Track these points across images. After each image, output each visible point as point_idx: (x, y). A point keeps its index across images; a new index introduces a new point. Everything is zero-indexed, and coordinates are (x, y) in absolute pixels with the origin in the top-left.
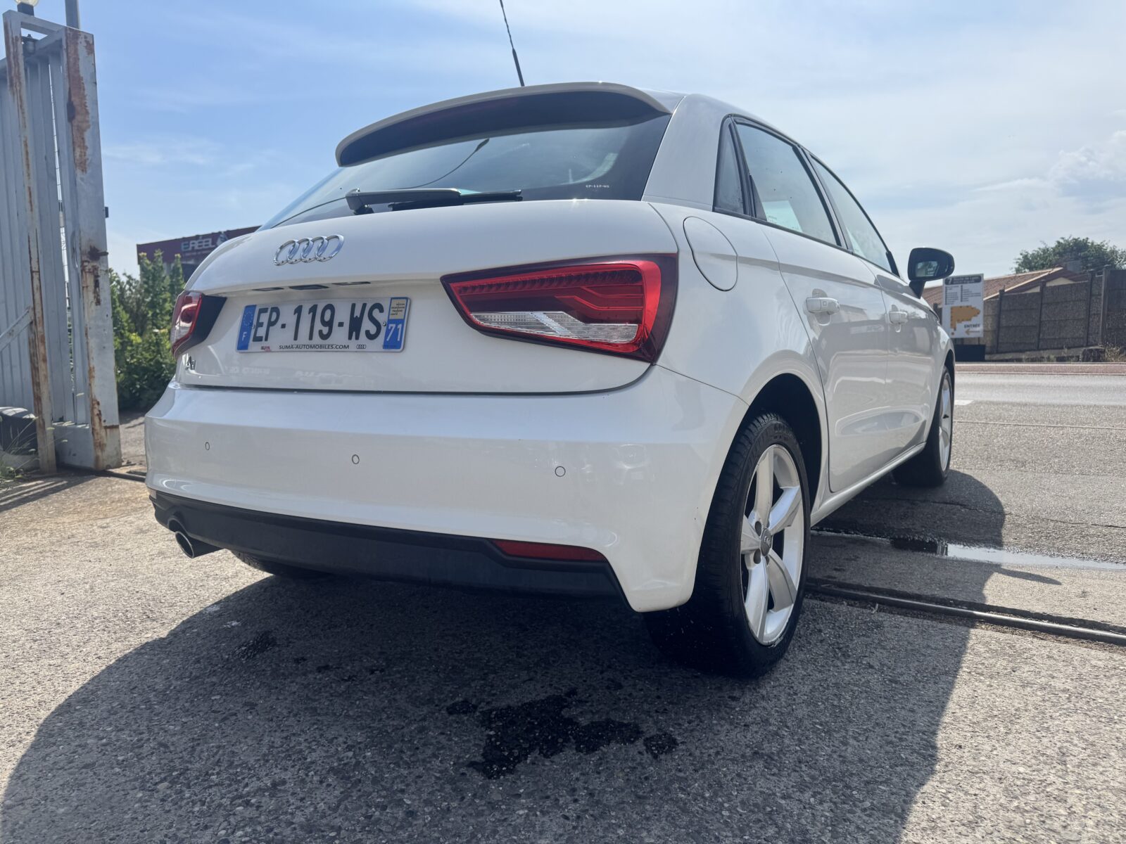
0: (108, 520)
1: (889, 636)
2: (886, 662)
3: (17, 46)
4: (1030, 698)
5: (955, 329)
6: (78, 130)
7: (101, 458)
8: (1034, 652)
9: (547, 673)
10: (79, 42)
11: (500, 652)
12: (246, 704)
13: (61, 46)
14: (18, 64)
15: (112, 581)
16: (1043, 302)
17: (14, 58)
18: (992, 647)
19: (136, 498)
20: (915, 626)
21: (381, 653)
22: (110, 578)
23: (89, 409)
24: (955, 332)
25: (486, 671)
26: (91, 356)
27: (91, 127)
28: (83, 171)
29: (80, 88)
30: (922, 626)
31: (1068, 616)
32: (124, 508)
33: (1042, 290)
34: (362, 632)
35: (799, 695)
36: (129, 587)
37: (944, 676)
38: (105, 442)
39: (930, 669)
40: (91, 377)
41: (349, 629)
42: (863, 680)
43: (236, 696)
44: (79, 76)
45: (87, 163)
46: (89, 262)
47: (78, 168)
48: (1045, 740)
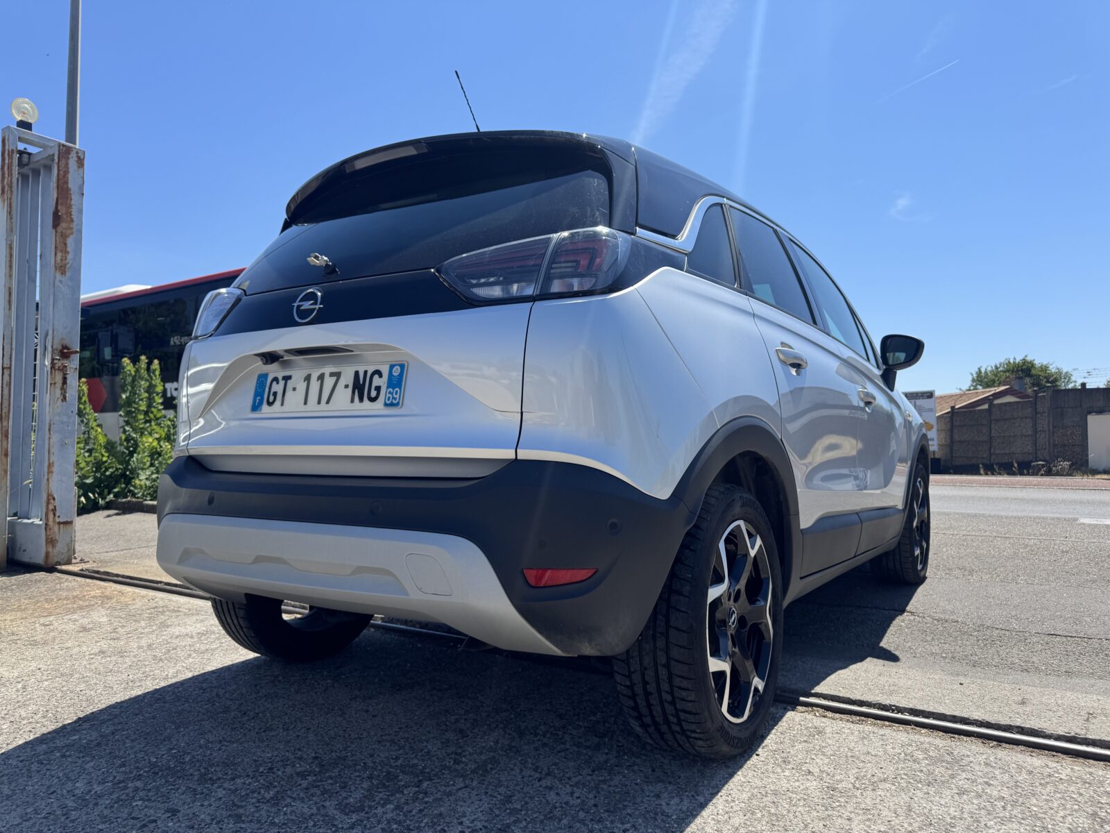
0: (51, 618)
1: (830, 742)
2: (826, 769)
3: (12, 159)
4: (966, 806)
6: (61, 236)
7: (51, 554)
8: (971, 759)
9: (485, 780)
10: (70, 156)
11: (437, 758)
12: (167, 811)
13: (53, 160)
14: (12, 175)
15: (46, 680)
16: (992, 418)
17: (8, 168)
18: (931, 754)
19: (84, 596)
20: (857, 732)
21: (316, 758)
22: (44, 678)
23: (44, 505)
25: (420, 778)
26: (52, 451)
27: (75, 234)
28: (62, 274)
29: (67, 198)
30: (863, 732)
31: (1005, 723)
32: (70, 606)
33: (990, 406)
34: (298, 736)
35: (737, 802)
36: (63, 687)
37: (883, 783)
38: (57, 538)
39: (869, 776)
40: (50, 472)
41: (285, 732)
42: (802, 787)
43: (159, 801)
44: (68, 187)
45: (67, 266)
46: (59, 360)
47: (57, 271)
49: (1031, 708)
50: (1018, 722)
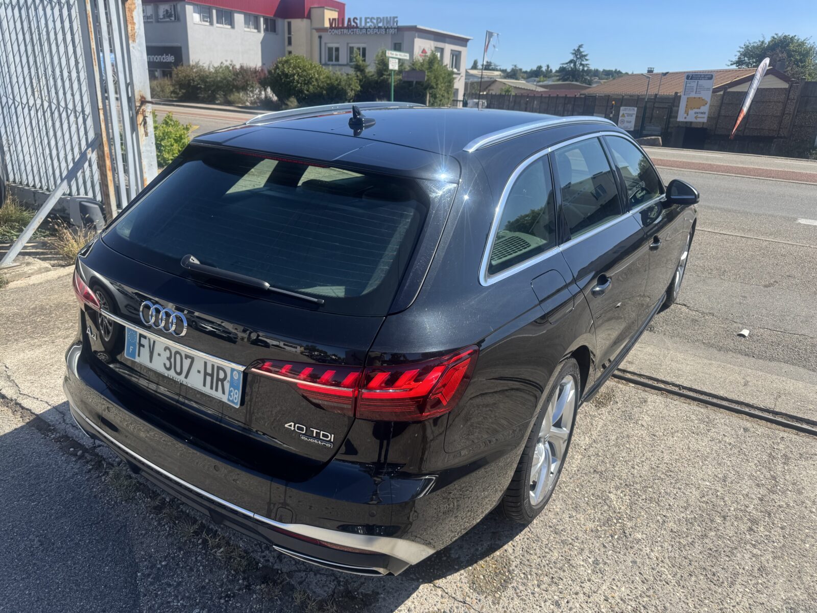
5: (688, 115)
6: (129, 11)
24: (687, 117)
27: (137, 8)
28: (133, 41)
45: (136, 35)
46: (140, 107)
47: (130, 39)
48: (719, 470)
49: (749, 389)
50: (742, 399)
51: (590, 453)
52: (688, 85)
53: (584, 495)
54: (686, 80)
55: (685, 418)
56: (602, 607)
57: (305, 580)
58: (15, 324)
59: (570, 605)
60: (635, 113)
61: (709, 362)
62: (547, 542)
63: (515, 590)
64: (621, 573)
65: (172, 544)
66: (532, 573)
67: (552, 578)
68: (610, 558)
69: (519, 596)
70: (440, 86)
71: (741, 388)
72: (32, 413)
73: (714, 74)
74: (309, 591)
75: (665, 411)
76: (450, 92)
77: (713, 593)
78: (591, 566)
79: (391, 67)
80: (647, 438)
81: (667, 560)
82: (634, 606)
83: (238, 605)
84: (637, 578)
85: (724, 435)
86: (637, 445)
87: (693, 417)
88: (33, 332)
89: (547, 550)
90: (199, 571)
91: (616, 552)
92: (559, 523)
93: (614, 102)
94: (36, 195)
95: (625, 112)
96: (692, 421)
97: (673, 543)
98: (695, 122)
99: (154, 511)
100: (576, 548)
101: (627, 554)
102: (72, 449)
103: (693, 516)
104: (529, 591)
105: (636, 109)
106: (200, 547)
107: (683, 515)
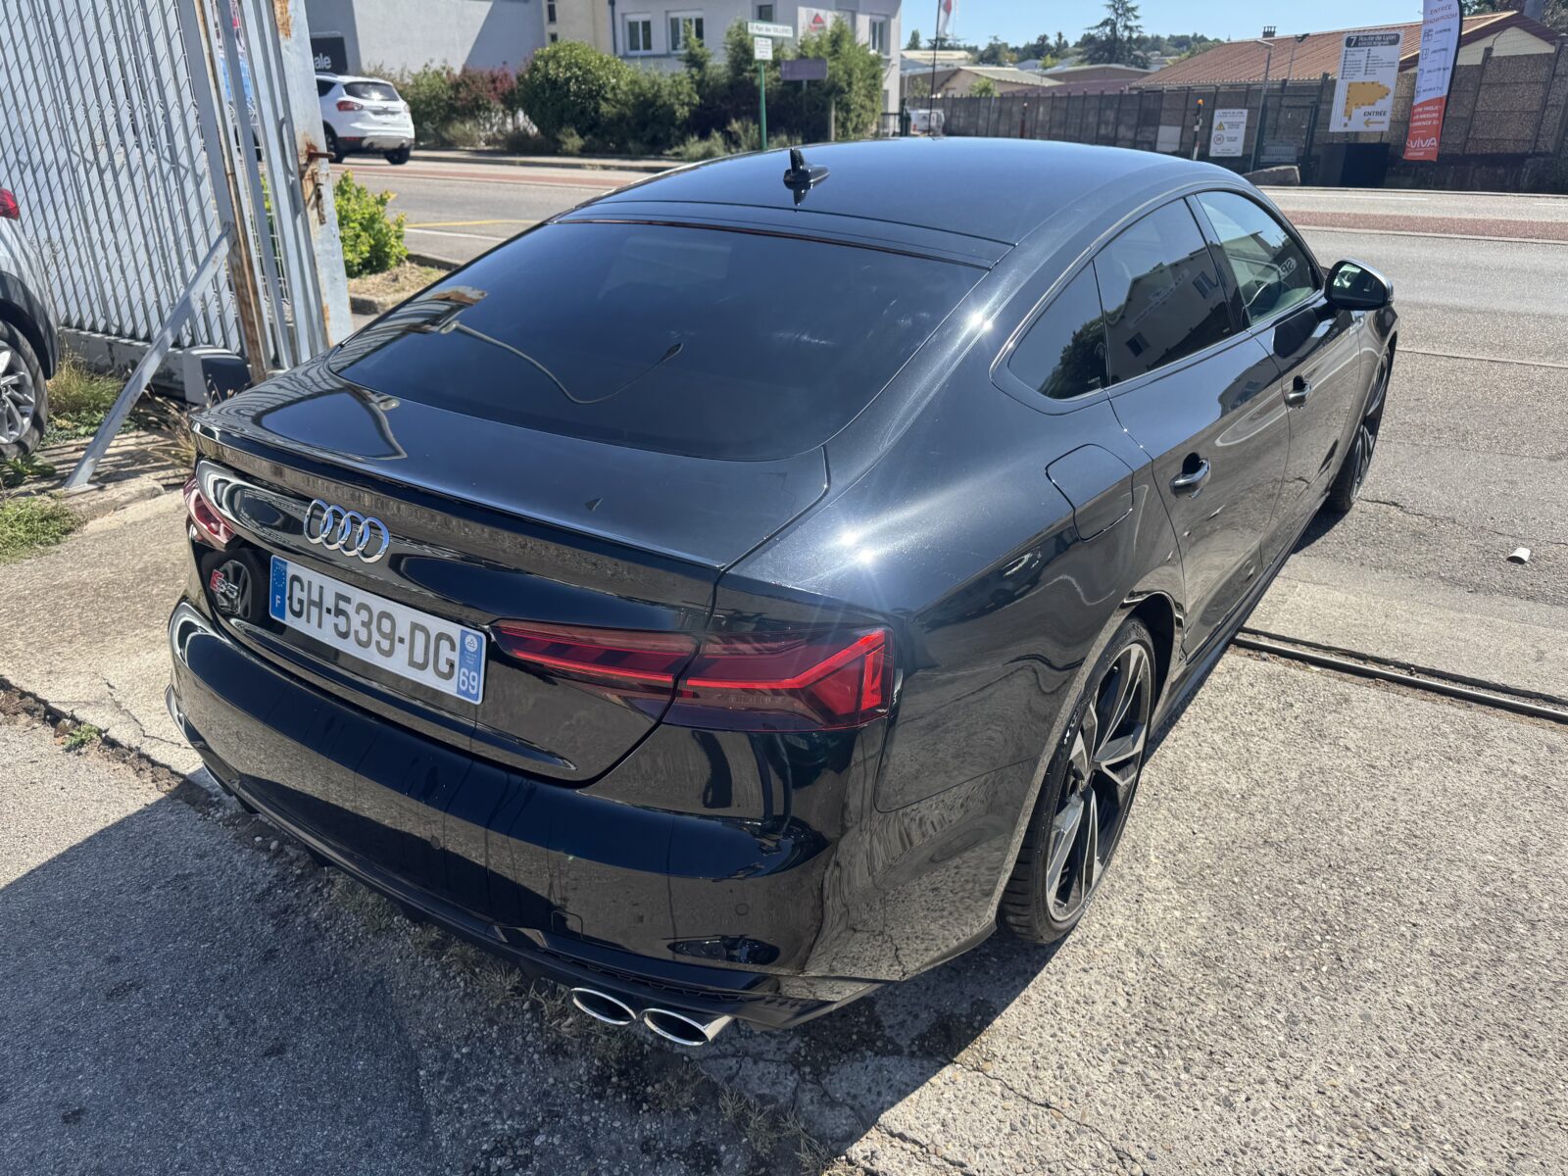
5: (1350, 118)
24: (1349, 123)
26: (323, 292)
28: (286, 35)
33: (1484, 61)
40: (326, 319)
45: (290, 22)
46: (307, 165)
47: (280, 32)
48: (1509, 829)
49: (1547, 667)
50: (1537, 689)
51: (1251, 808)
52: (1349, 58)
53: (1251, 889)
54: (1345, 48)
55: (1429, 729)
56: (1315, 1104)
57: (737, 1072)
58: (112, 602)
59: (1252, 1104)
60: (1244, 119)
61: (1461, 616)
62: (1191, 985)
63: (1143, 1079)
64: (1342, 1040)
65: (475, 1012)
66: (1171, 1045)
67: (1211, 1053)
68: (1318, 1010)
69: (1151, 1091)
70: (855, 87)
71: (1532, 666)
72: (173, 772)
73: (1401, 33)
74: (748, 1095)
75: (1389, 718)
76: (875, 99)
77: (1529, 1072)
78: (1284, 1027)
79: (758, 55)
80: (1360, 773)
81: (1430, 1012)
82: (1376, 1101)
83: (617, 1124)
84: (1377, 1048)
85: (1510, 760)
86: (1342, 789)
87: (1446, 728)
88: (149, 616)
89: (1193, 999)
90: (533, 1062)
91: (1329, 1000)
92: (1209, 947)
93: (1200, 101)
94: (113, 349)
95: (1223, 120)
96: (1444, 735)
97: (1437, 977)
98: (1367, 133)
99: (430, 951)
100: (1249, 993)
101: (1350, 1002)
102: (258, 839)
103: (1468, 924)
104: (1170, 1079)
105: (1245, 112)
106: (528, 1016)
107: (1450, 921)
